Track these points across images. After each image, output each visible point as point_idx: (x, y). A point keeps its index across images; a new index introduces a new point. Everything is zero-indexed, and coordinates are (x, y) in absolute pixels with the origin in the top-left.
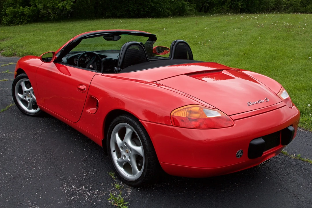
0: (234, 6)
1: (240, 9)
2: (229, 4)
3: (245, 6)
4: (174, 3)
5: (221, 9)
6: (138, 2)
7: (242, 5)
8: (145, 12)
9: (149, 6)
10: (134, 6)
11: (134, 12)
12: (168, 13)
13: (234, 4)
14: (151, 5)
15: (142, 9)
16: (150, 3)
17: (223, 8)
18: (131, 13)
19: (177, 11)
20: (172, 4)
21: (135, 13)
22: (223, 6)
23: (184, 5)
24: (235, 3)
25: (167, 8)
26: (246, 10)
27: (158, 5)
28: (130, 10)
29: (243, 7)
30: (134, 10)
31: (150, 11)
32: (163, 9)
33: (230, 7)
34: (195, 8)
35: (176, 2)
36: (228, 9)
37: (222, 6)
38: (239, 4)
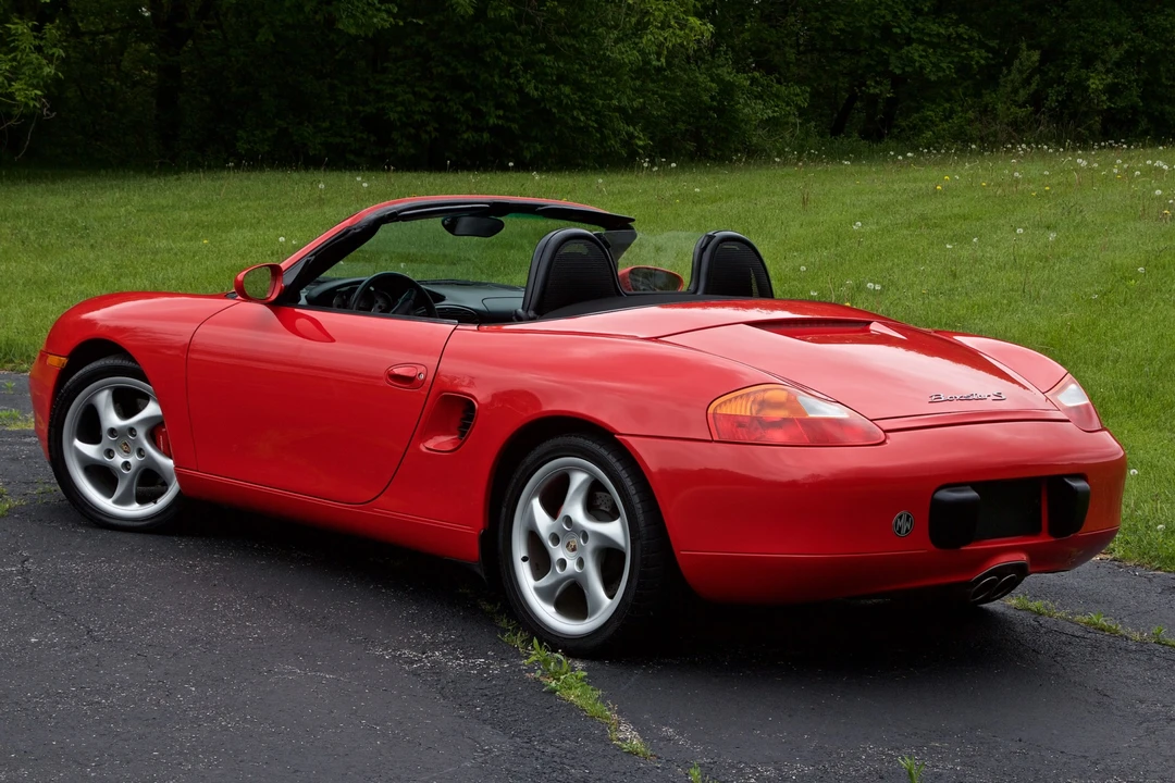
0: (1059, 93)
1: (1100, 113)
2: (1027, 82)
3: (1134, 96)
4: (665, 78)
5: (971, 114)
6: (442, 69)
7: (1112, 91)
8: (486, 136)
9: (513, 99)
10: (414, 93)
11: (412, 131)
12: (629, 141)
13: (1060, 81)
14: (520, 90)
15: (465, 117)
16: (517, 78)
17: (987, 106)
18: (395, 135)
19: (682, 126)
20: (651, 85)
21: (424, 136)
22: (988, 97)
23: (727, 90)
24: (1068, 77)
25: (621, 110)
26: (1143, 124)
27: (567, 90)
28: (393, 116)
29: (1121, 104)
30: (417, 117)
31: (514, 126)
32: (598, 113)
33: (1036, 101)
34: (799, 108)
35: (679, 73)
36: (1022, 113)
37: (978, 95)
38: (1095, 83)
